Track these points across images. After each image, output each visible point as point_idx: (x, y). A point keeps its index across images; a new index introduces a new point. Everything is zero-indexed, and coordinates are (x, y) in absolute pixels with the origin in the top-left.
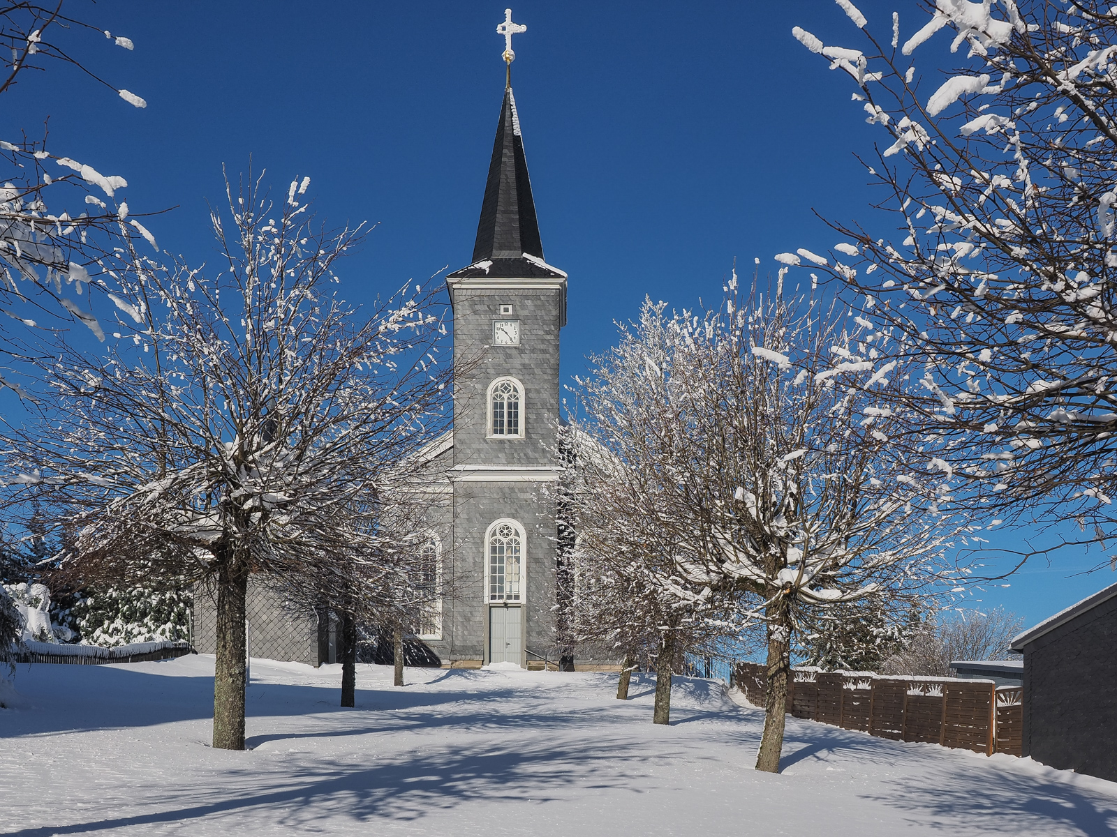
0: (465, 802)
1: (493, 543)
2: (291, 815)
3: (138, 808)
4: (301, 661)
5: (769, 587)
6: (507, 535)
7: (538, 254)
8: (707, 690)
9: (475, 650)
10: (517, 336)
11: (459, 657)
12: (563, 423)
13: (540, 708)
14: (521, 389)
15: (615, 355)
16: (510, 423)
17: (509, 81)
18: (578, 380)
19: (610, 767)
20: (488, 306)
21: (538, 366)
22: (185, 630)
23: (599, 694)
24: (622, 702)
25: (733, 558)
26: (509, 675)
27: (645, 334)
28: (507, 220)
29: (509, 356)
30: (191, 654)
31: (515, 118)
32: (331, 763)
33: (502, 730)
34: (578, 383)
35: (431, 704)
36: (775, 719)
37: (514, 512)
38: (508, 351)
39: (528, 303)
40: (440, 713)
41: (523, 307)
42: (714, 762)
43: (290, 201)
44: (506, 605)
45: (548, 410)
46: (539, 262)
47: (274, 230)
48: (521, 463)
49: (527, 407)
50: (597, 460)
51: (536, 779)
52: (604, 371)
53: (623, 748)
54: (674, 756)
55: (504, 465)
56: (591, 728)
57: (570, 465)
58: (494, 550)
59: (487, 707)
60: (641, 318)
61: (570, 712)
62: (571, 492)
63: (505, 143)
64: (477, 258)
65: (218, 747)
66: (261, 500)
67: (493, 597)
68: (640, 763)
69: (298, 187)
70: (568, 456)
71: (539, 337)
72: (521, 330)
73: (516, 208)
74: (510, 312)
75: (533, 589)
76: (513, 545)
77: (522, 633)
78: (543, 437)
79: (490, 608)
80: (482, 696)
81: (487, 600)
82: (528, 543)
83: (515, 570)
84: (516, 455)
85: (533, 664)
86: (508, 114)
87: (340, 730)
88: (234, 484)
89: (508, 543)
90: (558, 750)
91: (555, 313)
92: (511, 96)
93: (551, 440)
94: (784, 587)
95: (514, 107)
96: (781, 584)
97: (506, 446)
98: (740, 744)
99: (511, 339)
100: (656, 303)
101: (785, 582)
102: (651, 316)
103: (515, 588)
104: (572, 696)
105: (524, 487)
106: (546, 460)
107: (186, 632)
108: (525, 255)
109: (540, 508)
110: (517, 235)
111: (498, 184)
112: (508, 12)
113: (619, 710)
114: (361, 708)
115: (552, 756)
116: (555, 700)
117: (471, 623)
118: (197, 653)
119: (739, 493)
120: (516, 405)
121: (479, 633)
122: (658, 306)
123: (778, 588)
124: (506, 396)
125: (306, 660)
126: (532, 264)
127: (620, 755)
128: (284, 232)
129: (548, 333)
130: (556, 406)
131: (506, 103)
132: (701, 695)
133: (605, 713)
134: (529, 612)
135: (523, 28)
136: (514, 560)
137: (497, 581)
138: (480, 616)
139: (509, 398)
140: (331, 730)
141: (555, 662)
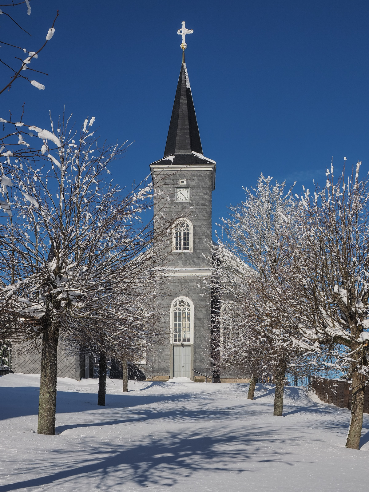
0: (195, 472)
1: (175, 310)
2: (101, 482)
3: (13, 477)
4: (70, 377)
5: (353, 342)
6: (183, 305)
7: (200, 152)
8: (298, 394)
9: (165, 370)
10: (189, 196)
11: (156, 374)
12: (215, 244)
13: (209, 406)
14: (191, 225)
15: (244, 206)
16: (184, 244)
17: (184, 60)
18: (223, 220)
19: (267, 447)
20: (173, 180)
21: (200, 212)
22: (7, 360)
23: (237, 396)
24: (251, 401)
25: (331, 325)
26: (186, 385)
27: (260, 194)
28: (183, 133)
29: (184, 207)
30: (10, 374)
31: (187, 79)
32: (107, 444)
33: (193, 421)
34: (223, 221)
35: (147, 404)
36: (357, 418)
37: (186, 292)
38: (183, 204)
39: (195, 178)
40: (155, 409)
41: (192, 180)
42: (322, 442)
43: (84, 130)
44: (182, 345)
45: (206, 236)
46: (200, 156)
47: (75, 146)
48: (191, 265)
49: (194, 235)
50: (233, 264)
51: (227, 455)
52: (238, 215)
53: (268, 433)
54: (298, 439)
55: (181, 267)
56: (242, 419)
57: (219, 267)
58: (175, 314)
59: (178, 405)
60: (258, 185)
61: (226, 408)
62: (219, 282)
63: (182, 92)
64: (166, 154)
65: (41, 433)
66: (68, 294)
67: (175, 341)
68: (281, 444)
69: (89, 122)
70: (217, 262)
71: (201, 197)
72: (190, 193)
73: (188, 127)
74: (185, 183)
75: (197, 336)
76: (186, 311)
77: (191, 361)
78: (203, 251)
79: (174, 346)
80: (174, 398)
81: (172, 342)
82: (195, 310)
83: (187, 325)
84: (188, 261)
85: (198, 378)
86: (183, 77)
87: (104, 421)
88: (53, 285)
89: (183, 310)
90: (231, 435)
91: (209, 183)
92: (185, 67)
93: (208, 253)
94: (364, 343)
95: (187, 73)
96: (362, 341)
97: (183, 256)
98: (331, 430)
99: (185, 198)
100: (266, 178)
101: (364, 339)
102: (263, 185)
103: (187, 335)
104: (223, 398)
105: (192, 279)
106: (204, 264)
107: (8, 361)
108: (193, 152)
109: (201, 291)
110: (188, 142)
111: (178, 114)
112: (183, 23)
113: (252, 407)
114: (109, 406)
115: (230, 439)
116: (215, 401)
117: (163, 355)
118: (13, 373)
119: (336, 288)
120: (188, 234)
121: (167, 361)
122: (268, 179)
123: (359, 343)
124: (182, 229)
125: (73, 376)
126: (197, 157)
127: (267, 438)
128: (80, 147)
129: (205, 194)
130: (210, 234)
131: (182, 71)
132: (295, 397)
133: (245, 409)
134: (196, 348)
135: (192, 31)
136: (187, 319)
137: (178, 332)
138: (168, 351)
139: (184, 230)
140: (99, 422)
141: (210, 377)
